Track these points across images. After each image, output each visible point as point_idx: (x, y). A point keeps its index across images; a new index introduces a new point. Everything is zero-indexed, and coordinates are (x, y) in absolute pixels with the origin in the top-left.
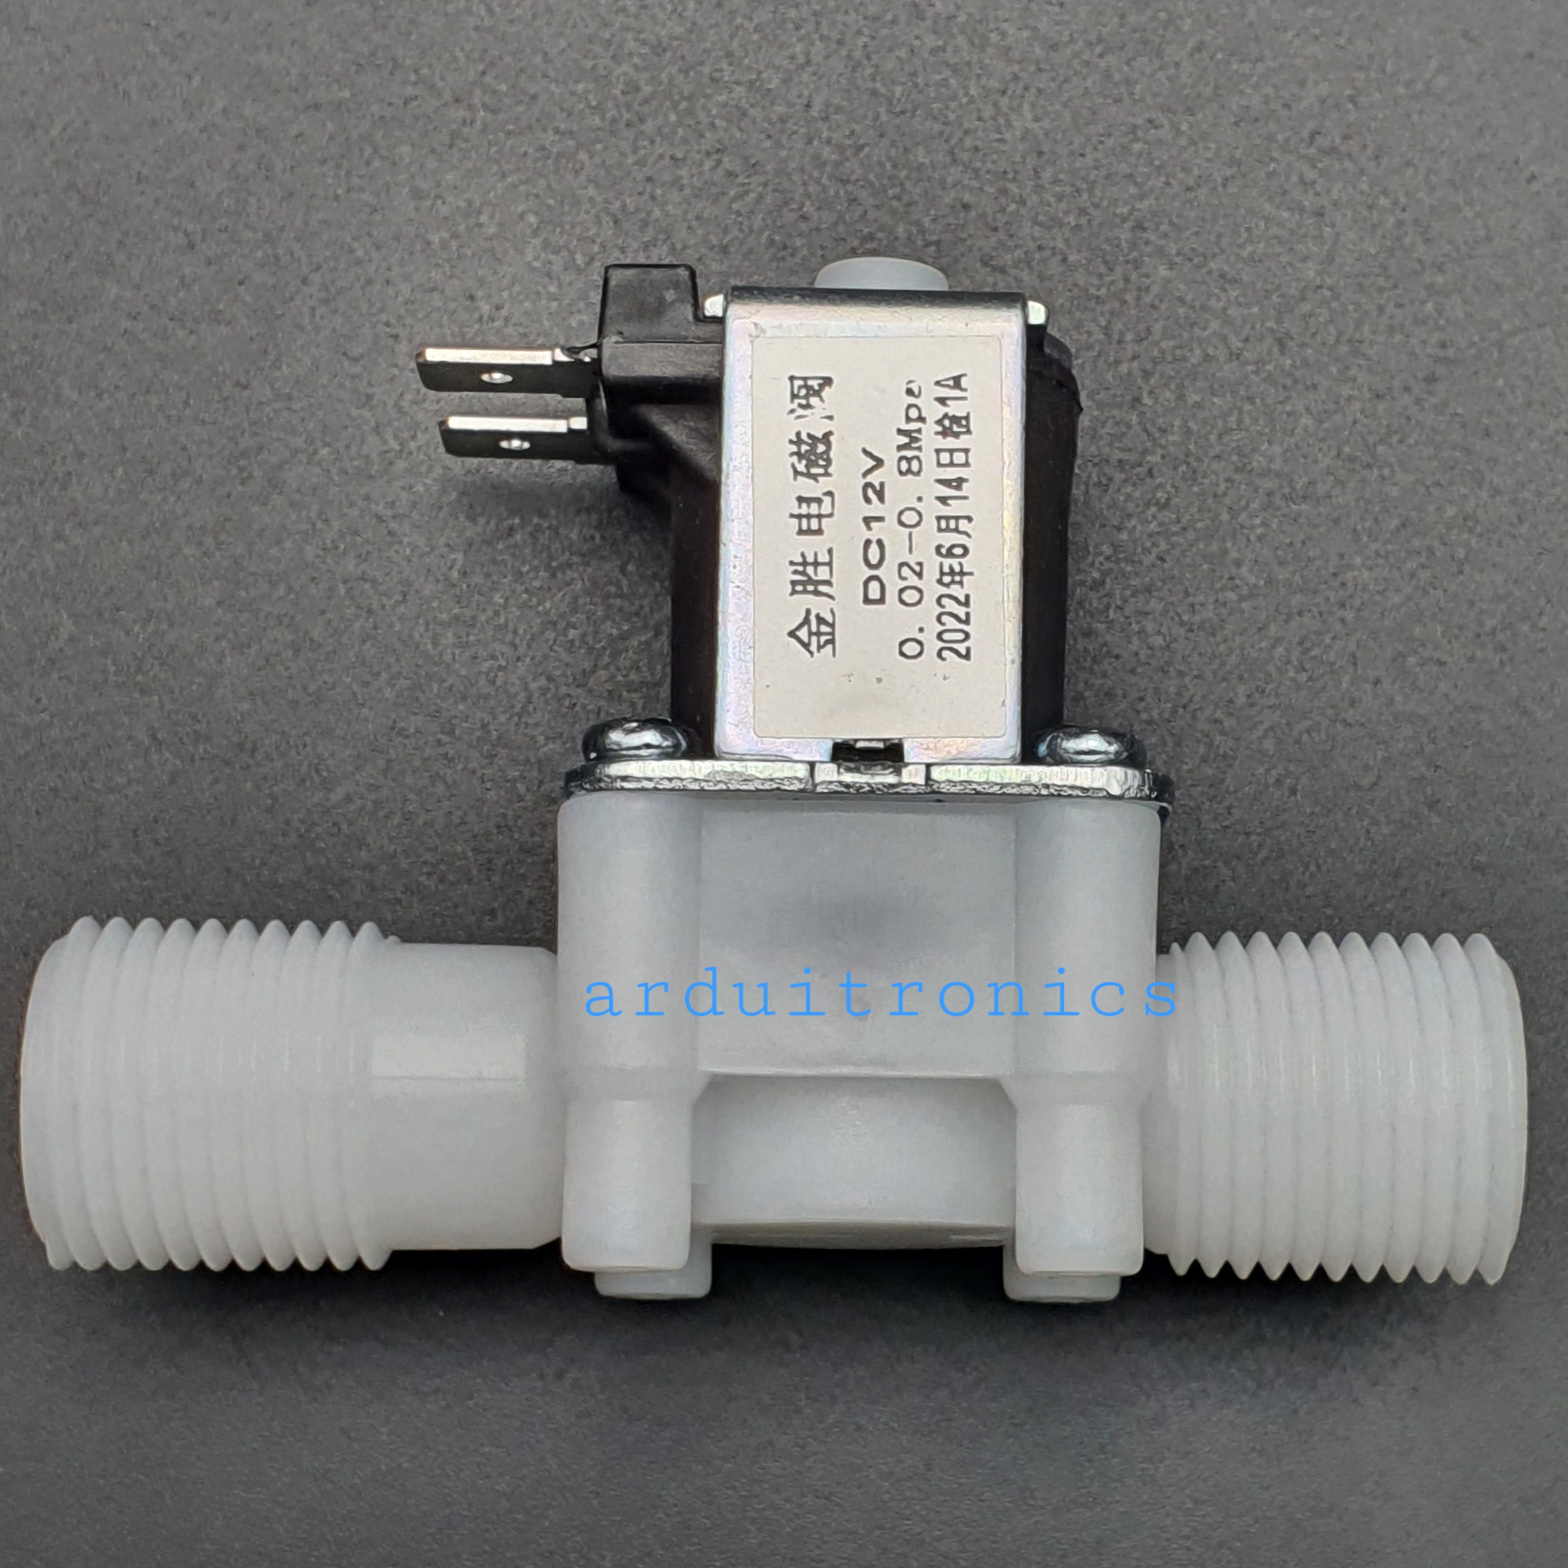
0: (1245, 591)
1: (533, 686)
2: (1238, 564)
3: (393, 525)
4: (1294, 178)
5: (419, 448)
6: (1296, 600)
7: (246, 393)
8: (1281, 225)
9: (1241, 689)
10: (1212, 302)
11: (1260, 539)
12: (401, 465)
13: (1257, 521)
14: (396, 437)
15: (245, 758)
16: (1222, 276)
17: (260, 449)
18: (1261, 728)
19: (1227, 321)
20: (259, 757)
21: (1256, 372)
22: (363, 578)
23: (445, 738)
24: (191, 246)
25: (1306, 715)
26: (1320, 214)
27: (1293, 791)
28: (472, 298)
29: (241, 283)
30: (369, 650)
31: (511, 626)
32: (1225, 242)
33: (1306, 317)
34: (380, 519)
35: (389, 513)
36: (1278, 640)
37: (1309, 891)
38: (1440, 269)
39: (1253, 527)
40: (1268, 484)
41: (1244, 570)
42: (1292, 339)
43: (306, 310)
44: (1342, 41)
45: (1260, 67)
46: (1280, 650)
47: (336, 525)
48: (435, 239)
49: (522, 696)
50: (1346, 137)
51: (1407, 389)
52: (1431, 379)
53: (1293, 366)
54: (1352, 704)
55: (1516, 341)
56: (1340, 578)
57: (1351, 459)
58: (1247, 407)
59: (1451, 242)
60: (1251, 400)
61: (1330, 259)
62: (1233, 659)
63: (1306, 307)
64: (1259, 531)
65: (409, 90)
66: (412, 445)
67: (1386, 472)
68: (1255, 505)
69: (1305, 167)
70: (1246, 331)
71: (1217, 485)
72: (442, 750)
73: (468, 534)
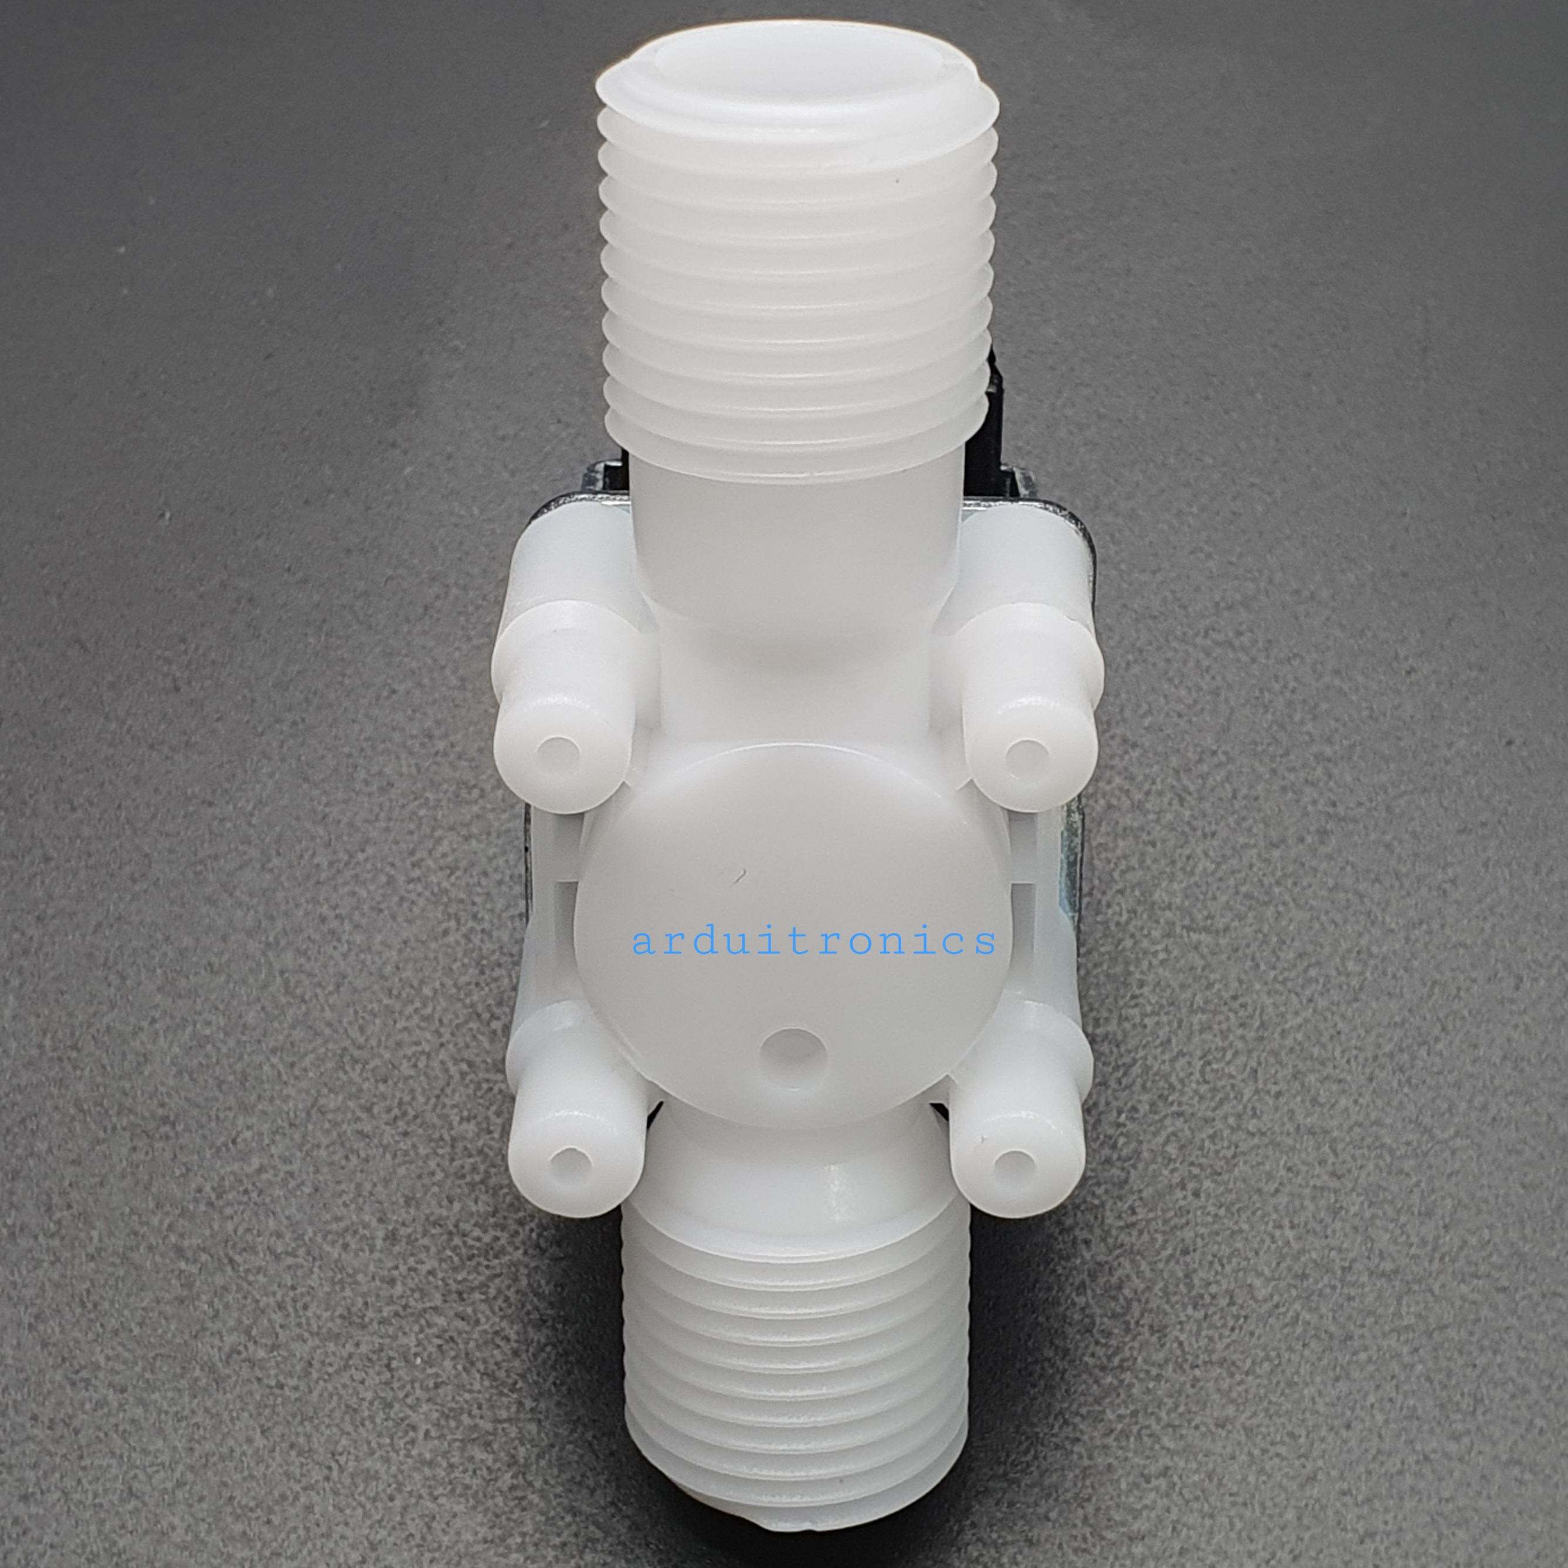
0: (1149, 1009)
1: (453, 1070)
2: (1141, 984)
3: (334, 924)
4: (1191, 664)
5: (366, 860)
6: (1198, 1018)
7: (210, 811)
8: (1180, 700)
9: (1145, 1098)
10: (1116, 761)
11: (1162, 962)
12: (349, 873)
13: (1159, 947)
14: (346, 851)
15: (167, 1128)
16: (1125, 741)
17: (216, 858)
18: (1164, 1134)
19: (1131, 778)
20: (180, 1128)
21: (1158, 821)
22: (300, 970)
23: (364, 1116)
24: (177, 689)
25: (1207, 1121)
26: (1215, 692)
27: (1196, 1194)
28: (430, 737)
29: (218, 720)
30: (298, 1034)
31: (437, 1016)
32: (1127, 713)
33: (1204, 777)
34: (323, 920)
35: (332, 914)
36: (1181, 1054)
37: (1213, 1289)
38: (1329, 741)
39: (1155, 954)
40: (1168, 914)
41: (1146, 990)
42: (1190, 794)
43: (275, 744)
44: (1234, 559)
45: (1159, 577)
46: (1182, 1062)
47: (279, 925)
48: (401, 688)
49: (441, 1083)
50: (1239, 634)
51: (1302, 840)
52: (1323, 834)
53: (1193, 816)
54: (1254, 1115)
55: (1402, 802)
56: (1241, 1000)
57: (1248, 896)
58: (1150, 849)
59: (1337, 720)
60: (1153, 844)
61: (1225, 729)
62: (1136, 1070)
63: (1205, 768)
64: (1162, 956)
65: (389, 572)
66: (361, 856)
67: (1281, 908)
68: (1156, 934)
69: (1201, 655)
70: (1146, 786)
71: (1121, 915)
72: (359, 1126)
73: (405, 935)
